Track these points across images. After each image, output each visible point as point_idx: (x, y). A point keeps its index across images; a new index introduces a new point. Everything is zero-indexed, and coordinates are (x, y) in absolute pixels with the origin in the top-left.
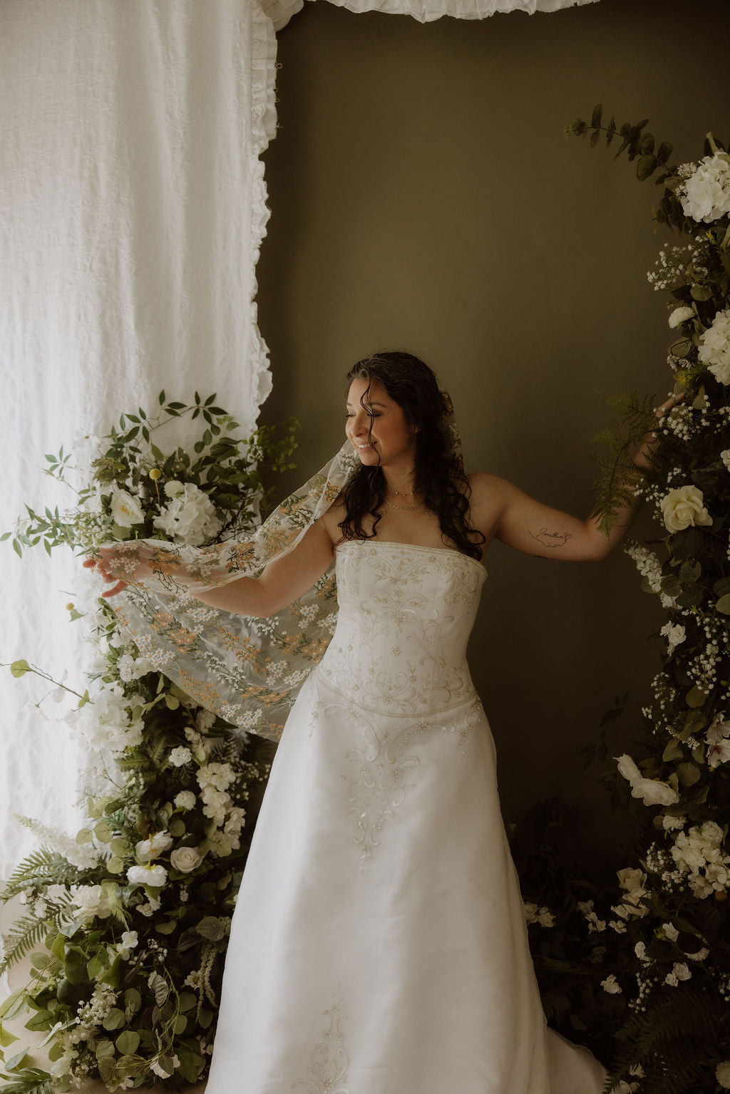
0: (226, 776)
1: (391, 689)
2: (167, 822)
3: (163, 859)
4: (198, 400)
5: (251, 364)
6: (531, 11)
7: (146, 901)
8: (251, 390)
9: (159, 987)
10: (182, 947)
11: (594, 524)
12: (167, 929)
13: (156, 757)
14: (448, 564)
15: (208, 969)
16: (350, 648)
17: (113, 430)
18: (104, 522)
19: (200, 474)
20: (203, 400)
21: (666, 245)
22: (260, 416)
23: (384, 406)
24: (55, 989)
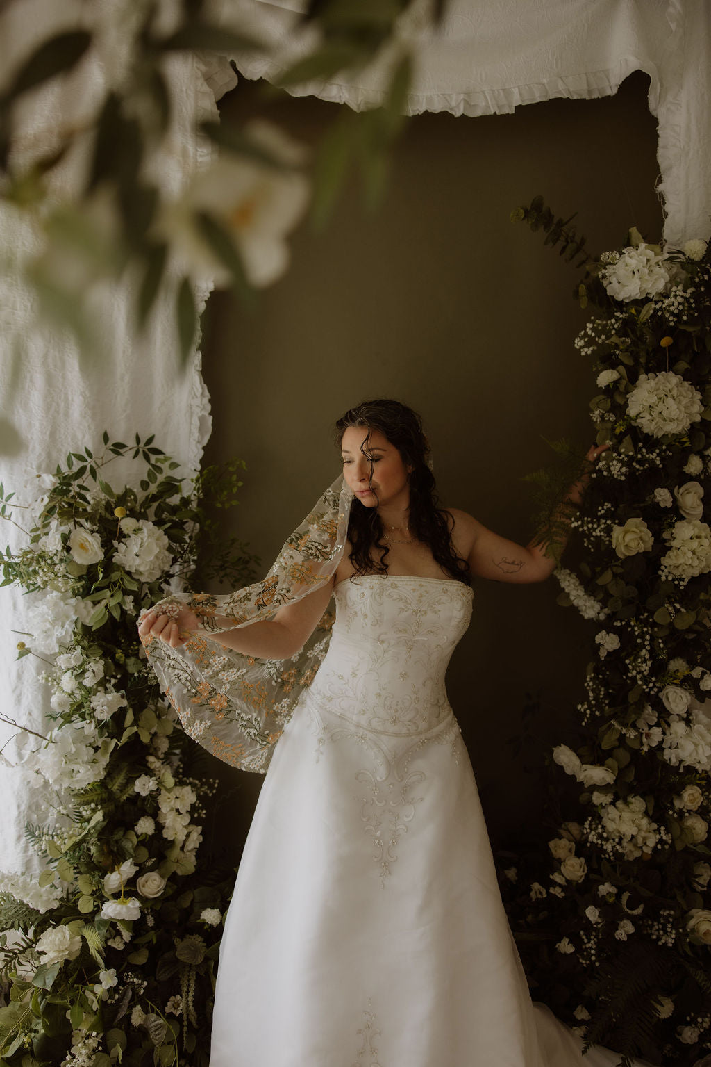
0: (188, 798)
1: (397, 712)
2: (132, 851)
3: (130, 890)
4: (138, 440)
5: (191, 408)
6: (457, 114)
7: (119, 933)
8: (190, 432)
9: (155, 1026)
10: (163, 976)
11: (539, 552)
12: (141, 959)
13: (115, 787)
14: (459, 595)
15: (191, 993)
16: (354, 674)
17: (59, 469)
18: (61, 561)
19: (147, 511)
20: (143, 440)
21: (592, 318)
22: (203, 456)
23: (384, 450)
24: (31, 1044)
